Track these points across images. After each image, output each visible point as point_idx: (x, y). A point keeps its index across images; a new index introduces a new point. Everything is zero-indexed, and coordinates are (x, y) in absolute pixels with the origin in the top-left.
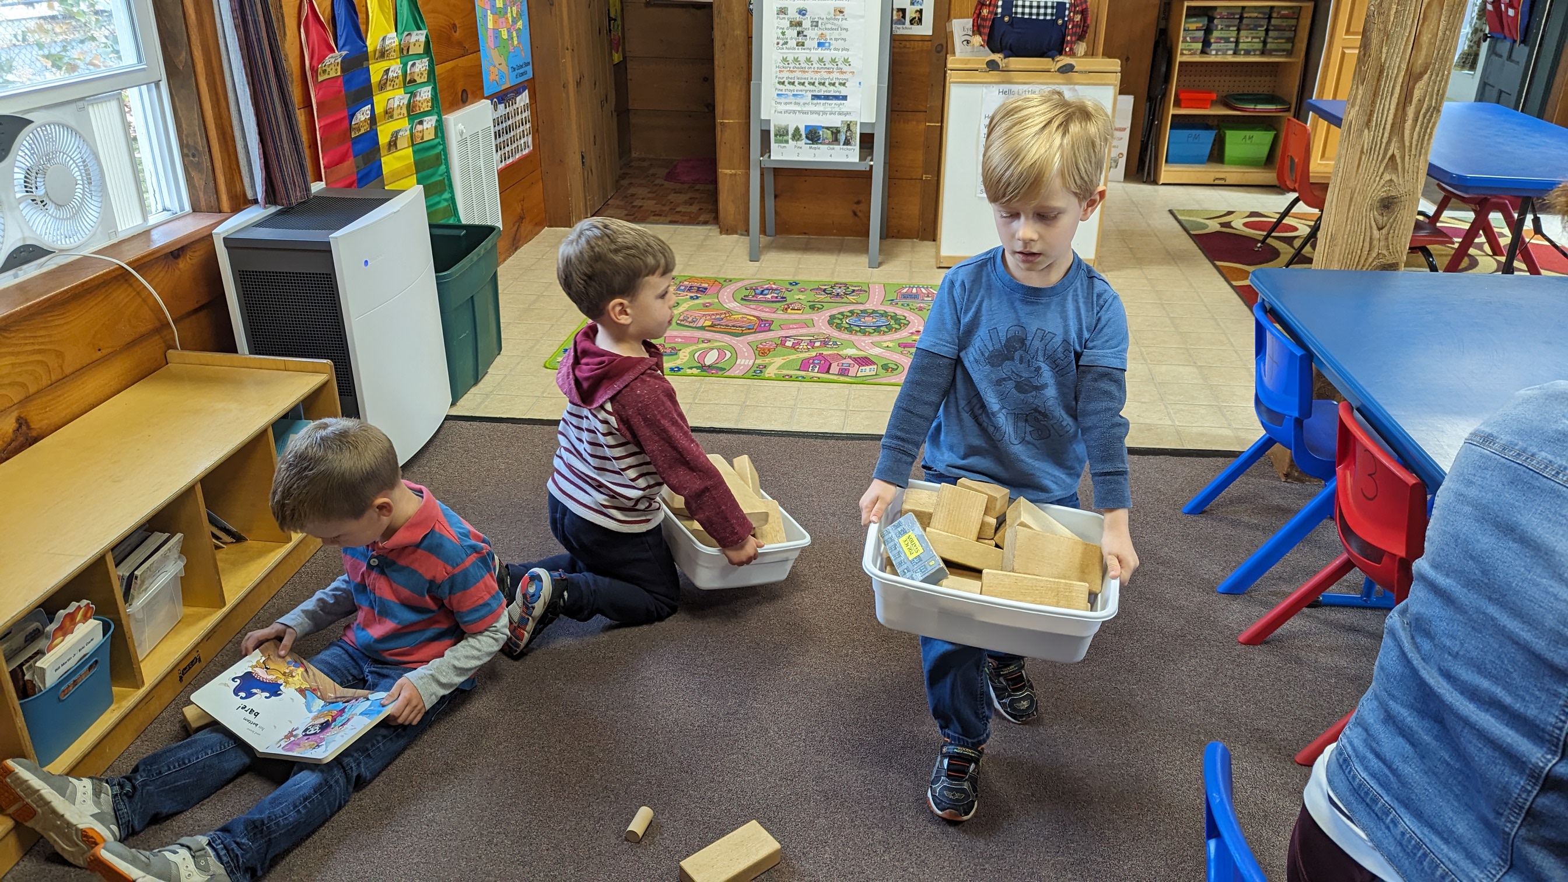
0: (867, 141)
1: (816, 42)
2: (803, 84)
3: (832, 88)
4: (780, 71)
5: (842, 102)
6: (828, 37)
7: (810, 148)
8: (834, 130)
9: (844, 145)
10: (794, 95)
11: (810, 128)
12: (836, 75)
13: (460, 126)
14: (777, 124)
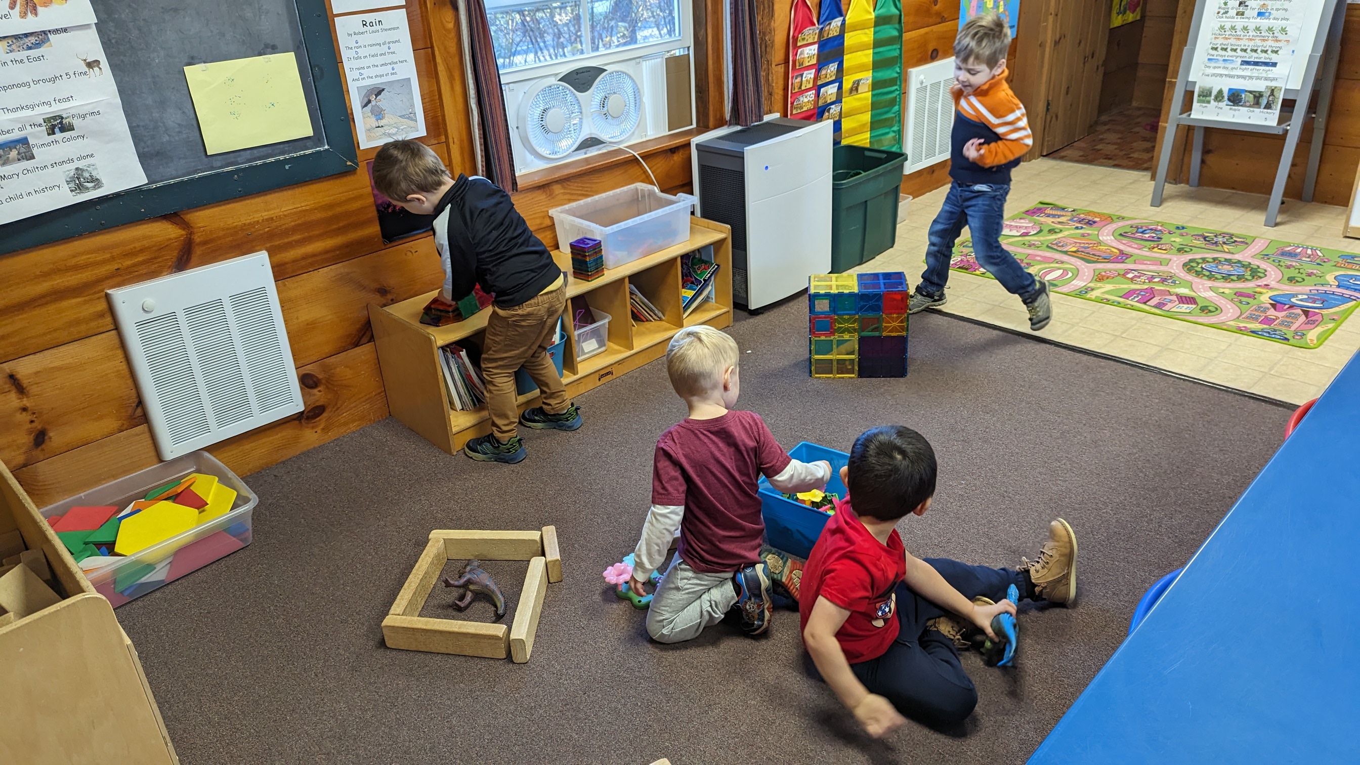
0: (1288, 105)
1: (1256, 12)
2: (1235, 50)
3: (1264, 55)
4: (1216, 38)
5: (1271, 68)
6: (1269, 8)
7: (1231, 109)
8: (1257, 95)
9: (1265, 108)
10: (1224, 60)
11: (1234, 91)
12: (1270, 43)
13: (922, 77)
14: (1202, 85)
